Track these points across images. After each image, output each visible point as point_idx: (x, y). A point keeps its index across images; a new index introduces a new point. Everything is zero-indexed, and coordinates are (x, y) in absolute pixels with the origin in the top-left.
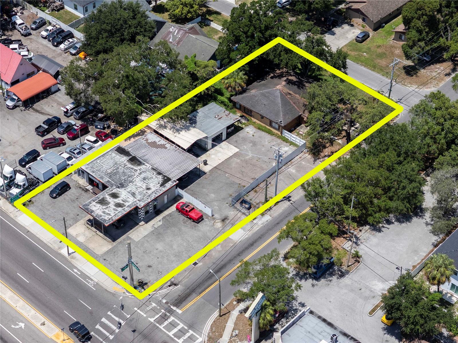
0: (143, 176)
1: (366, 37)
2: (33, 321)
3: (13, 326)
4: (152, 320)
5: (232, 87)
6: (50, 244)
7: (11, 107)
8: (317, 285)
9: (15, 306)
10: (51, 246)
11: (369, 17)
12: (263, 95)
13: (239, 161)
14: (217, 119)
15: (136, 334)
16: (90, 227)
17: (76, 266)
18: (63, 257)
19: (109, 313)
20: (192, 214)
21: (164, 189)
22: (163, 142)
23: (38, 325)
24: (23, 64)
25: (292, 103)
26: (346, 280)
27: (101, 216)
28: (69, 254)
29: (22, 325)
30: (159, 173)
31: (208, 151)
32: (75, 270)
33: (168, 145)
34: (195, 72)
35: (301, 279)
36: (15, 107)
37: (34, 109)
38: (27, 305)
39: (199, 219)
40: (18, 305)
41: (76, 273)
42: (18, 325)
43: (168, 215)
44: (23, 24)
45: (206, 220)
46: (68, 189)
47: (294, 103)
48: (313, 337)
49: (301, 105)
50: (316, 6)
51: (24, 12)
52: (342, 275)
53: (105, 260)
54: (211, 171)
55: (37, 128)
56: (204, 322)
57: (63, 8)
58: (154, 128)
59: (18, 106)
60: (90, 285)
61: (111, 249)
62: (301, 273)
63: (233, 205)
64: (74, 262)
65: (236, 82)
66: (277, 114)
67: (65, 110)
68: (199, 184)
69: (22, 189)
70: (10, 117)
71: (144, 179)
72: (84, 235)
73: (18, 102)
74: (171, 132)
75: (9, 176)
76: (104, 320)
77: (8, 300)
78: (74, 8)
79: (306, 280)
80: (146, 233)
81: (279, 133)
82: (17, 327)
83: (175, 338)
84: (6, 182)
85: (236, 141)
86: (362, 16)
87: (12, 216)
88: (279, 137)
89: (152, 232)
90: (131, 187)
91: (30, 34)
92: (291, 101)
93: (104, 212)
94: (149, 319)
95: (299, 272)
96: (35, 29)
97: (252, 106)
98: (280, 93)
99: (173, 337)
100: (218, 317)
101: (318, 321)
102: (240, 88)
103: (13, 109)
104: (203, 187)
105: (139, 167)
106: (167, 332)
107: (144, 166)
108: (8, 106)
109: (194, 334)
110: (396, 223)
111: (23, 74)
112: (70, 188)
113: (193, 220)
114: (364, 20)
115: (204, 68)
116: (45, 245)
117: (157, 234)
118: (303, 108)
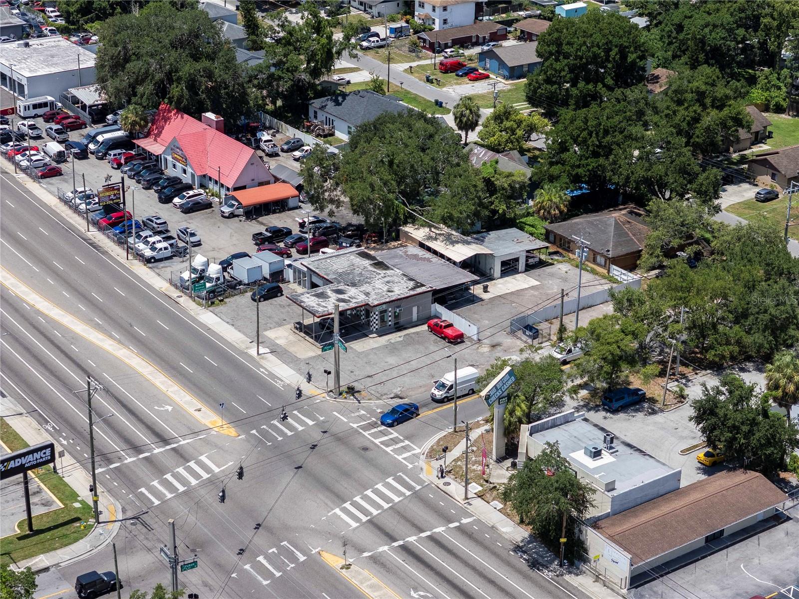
0: (386, 279)
1: (771, 196)
2: (185, 406)
3: (156, 408)
4: (355, 426)
5: (545, 210)
7: (227, 215)
8: (611, 418)
9: (165, 390)
10: (236, 345)
11: (780, 170)
12: (590, 222)
13: (536, 294)
14: (514, 243)
15: (326, 435)
16: (298, 332)
17: (264, 366)
18: (251, 357)
19: (295, 412)
20: (449, 331)
21: (412, 293)
22: (428, 255)
23: (191, 410)
24: (255, 165)
25: (631, 235)
26: (659, 418)
27: (313, 307)
28: (258, 354)
29: (170, 408)
30: (411, 279)
31: (494, 279)
32: (262, 370)
33: (435, 259)
34: (493, 179)
35: (589, 410)
36: (232, 215)
37: (258, 222)
38: (182, 392)
39: (458, 339)
40: (170, 390)
41: (262, 372)
42: (163, 407)
43: (414, 333)
44: (271, 141)
45: (468, 343)
46: (279, 294)
47: (634, 235)
48: (579, 442)
49: (643, 236)
50: (697, 140)
51: (277, 135)
52: (654, 412)
53: (307, 364)
54: (492, 300)
55: (257, 234)
56: (430, 435)
57: (332, 135)
58: (420, 239)
59: (238, 216)
60: (279, 385)
61: (319, 355)
62: (592, 404)
63: (513, 333)
64: (263, 362)
65: (551, 200)
66: (605, 244)
67: (301, 221)
68: (470, 310)
69: (214, 283)
70: (222, 226)
71: (388, 282)
72: (287, 339)
73: (237, 208)
74: (442, 244)
75: (200, 268)
77: (158, 384)
78: (347, 132)
79: (597, 411)
80: (376, 346)
81: (605, 272)
82: (162, 409)
83: (382, 446)
84: (193, 276)
85: (539, 275)
86: (771, 171)
87: (192, 313)
88: (604, 277)
89: (386, 346)
90: (366, 288)
91: (277, 155)
92: (629, 232)
93: (319, 305)
94: (351, 424)
95: (588, 403)
96: (287, 151)
97: (570, 235)
98: (616, 220)
99: (379, 444)
100: (452, 433)
101: (591, 428)
102: (557, 212)
103: (228, 217)
104: (474, 313)
105: (384, 272)
106: (373, 439)
107: (391, 271)
108: (224, 212)
109: (412, 445)
110: (754, 372)
111: (253, 180)
112: (282, 295)
113: (449, 339)
114: (773, 177)
115: (508, 177)
117: (392, 349)
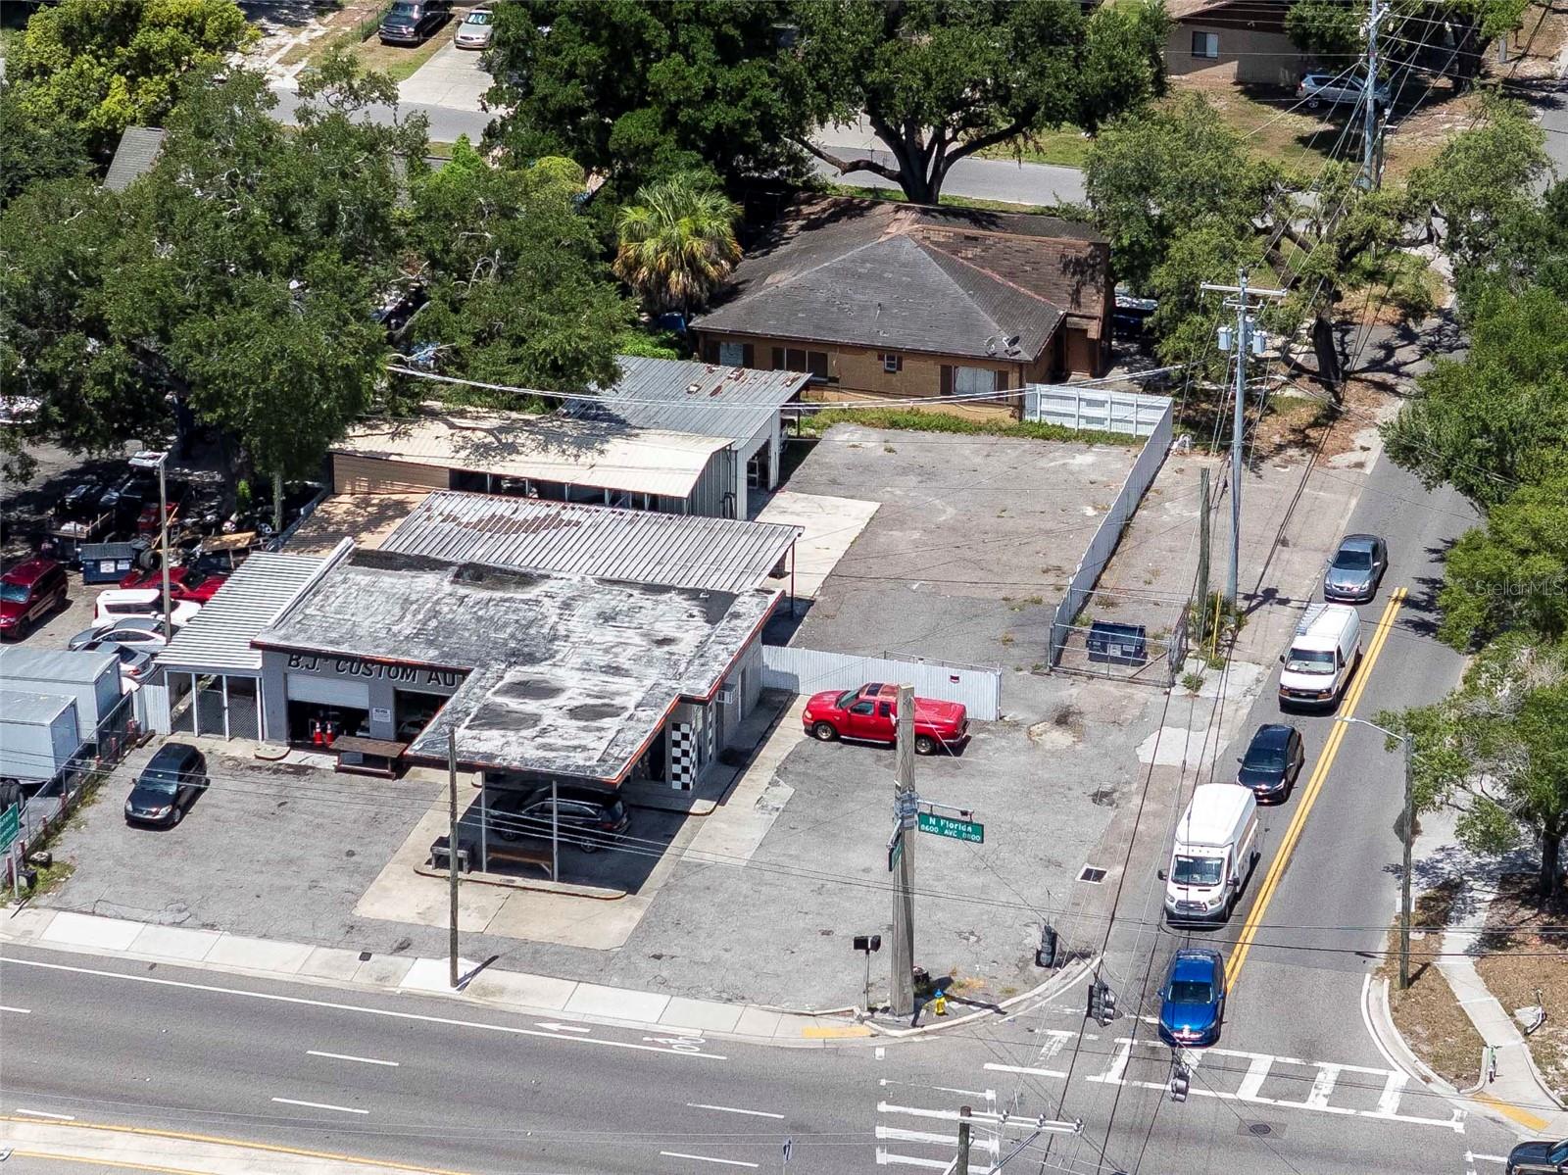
4: (1113, 1077)
6: (313, 979)
10: (332, 984)
12: (841, 273)
13: (916, 535)
14: (704, 396)
17: (534, 1013)
18: (434, 1001)
19: (883, 1107)
28: (456, 982)
32: (551, 1026)
41: (564, 1032)
43: (790, 760)
45: (982, 736)
49: (1052, 271)
53: (658, 957)
54: (827, 590)
58: (455, 465)
60: (682, 1049)
61: (643, 920)
63: (1053, 666)
64: (511, 1003)
66: (968, 325)
68: (817, 641)
72: (463, 907)
76: (882, 1132)
80: (754, 834)
83: (1284, 1103)
89: (781, 826)
92: (988, 272)
94: (1094, 1078)
97: (818, 327)
100: (1399, 993)
105: (536, 591)
107: (554, 583)
109: (1348, 1068)
116: (296, 988)
117: (808, 825)
118: (1069, 281)
